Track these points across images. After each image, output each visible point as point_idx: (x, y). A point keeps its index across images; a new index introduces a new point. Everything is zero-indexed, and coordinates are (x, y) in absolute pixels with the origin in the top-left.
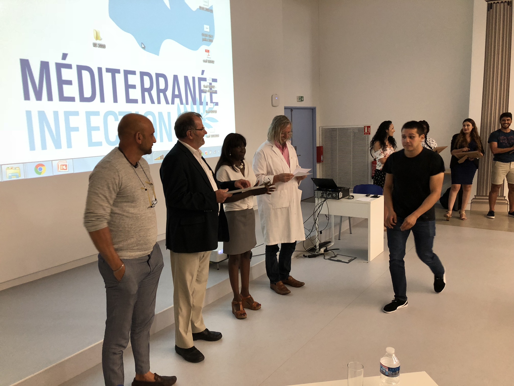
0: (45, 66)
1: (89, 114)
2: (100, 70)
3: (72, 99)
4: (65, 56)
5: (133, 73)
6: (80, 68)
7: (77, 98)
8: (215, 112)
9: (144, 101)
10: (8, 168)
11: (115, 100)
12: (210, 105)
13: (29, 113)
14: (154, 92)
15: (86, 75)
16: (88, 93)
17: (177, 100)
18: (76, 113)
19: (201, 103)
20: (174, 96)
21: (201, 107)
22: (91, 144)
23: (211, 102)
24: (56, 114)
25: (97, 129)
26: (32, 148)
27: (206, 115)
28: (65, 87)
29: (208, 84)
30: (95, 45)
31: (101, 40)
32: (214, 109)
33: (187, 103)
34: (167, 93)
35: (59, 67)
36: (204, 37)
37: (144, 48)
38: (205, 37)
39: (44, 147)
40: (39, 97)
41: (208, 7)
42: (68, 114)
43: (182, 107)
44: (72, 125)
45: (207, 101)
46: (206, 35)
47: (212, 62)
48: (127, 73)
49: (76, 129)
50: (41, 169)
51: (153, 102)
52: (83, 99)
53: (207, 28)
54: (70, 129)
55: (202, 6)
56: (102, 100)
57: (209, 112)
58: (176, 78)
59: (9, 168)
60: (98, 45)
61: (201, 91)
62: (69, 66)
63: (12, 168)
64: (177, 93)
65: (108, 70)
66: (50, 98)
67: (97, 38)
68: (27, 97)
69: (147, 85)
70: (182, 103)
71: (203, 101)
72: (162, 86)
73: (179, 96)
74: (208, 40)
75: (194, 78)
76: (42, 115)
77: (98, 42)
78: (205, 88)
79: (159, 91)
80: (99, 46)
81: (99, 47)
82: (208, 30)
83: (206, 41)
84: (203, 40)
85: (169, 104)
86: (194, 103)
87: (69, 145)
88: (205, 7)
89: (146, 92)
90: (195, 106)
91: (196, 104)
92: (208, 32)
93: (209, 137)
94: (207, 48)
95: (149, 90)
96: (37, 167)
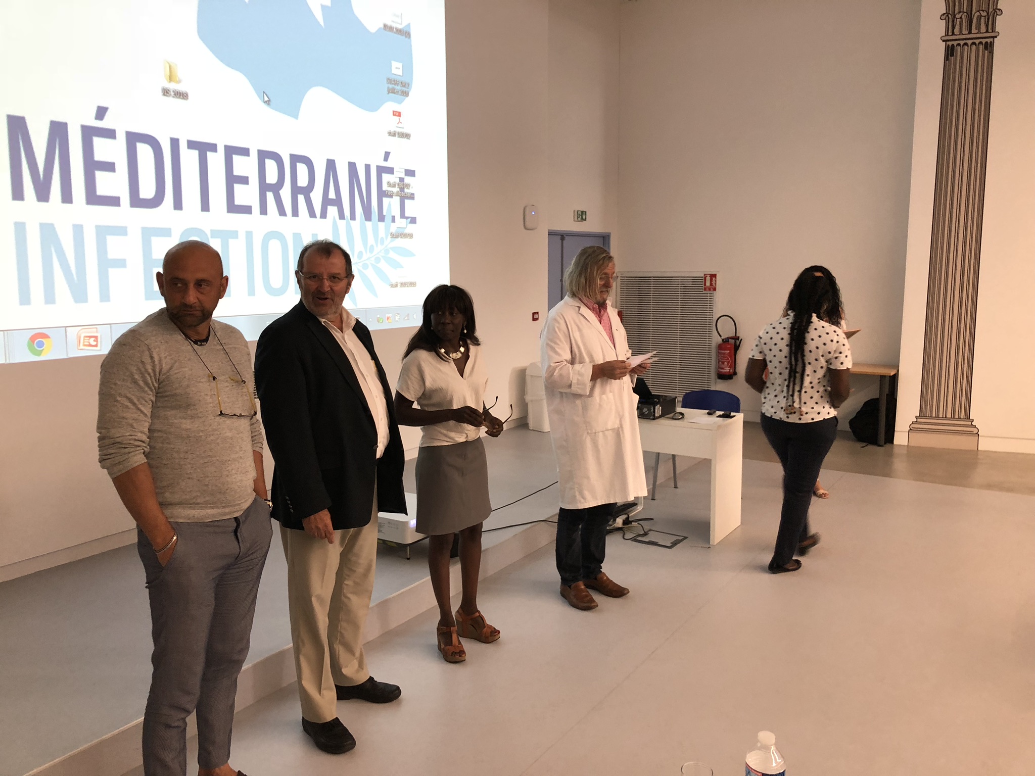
0: (58, 131)
2: (175, 143)
3: (114, 201)
4: (101, 112)
5: (245, 152)
6: (133, 139)
7: (125, 199)
8: (410, 236)
9: (264, 211)
11: (205, 207)
12: (401, 223)
13: (20, 228)
14: (286, 193)
15: (144, 152)
16: (147, 190)
17: (332, 211)
18: (121, 231)
19: (381, 218)
20: (326, 202)
21: (381, 224)
22: (152, 294)
23: (403, 215)
24: (78, 230)
26: (25, 298)
27: (391, 241)
28: (100, 175)
29: (397, 181)
30: (166, 92)
31: (179, 82)
32: (407, 231)
33: (353, 217)
34: (312, 195)
35: (88, 133)
36: (391, 86)
37: (268, 103)
38: (393, 86)
39: (50, 298)
40: (43, 194)
41: (400, 27)
42: (103, 232)
43: (342, 224)
44: (112, 254)
45: (393, 215)
46: (396, 82)
47: (407, 136)
48: (231, 151)
49: (121, 263)
50: (41, 345)
51: (282, 212)
52: (136, 201)
53: (397, 68)
54: (106, 264)
55: (389, 23)
56: (178, 204)
57: (397, 237)
58: (331, 165)
60: (172, 93)
61: (382, 194)
62: (110, 134)
64: (332, 195)
65: (192, 145)
66: (67, 197)
67: (171, 78)
68: (18, 194)
69: (272, 177)
70: (342, 216)
71: (384, 214)
72: (303, 181)
73: (338, 202)
74: (400, 92)
75: (368, 167)
76: (48, 232)
77: (172, 86)
78: (389, 188)
79: (296, 190)
80: (175, 95)
81: (173, 97)
82: (400, 72)
83: (395, 93)
84: (389, 92)
85: (315, 217)
86: (368, 217)
87: (105, 296)
88: (394, 25)
89: (269, 191)
90: (368, 224)
91: (370, 220)
92: (400, 76)
93: (396, 286)
94: (397, 108)
95: (276, 188)
96: (33, 339)
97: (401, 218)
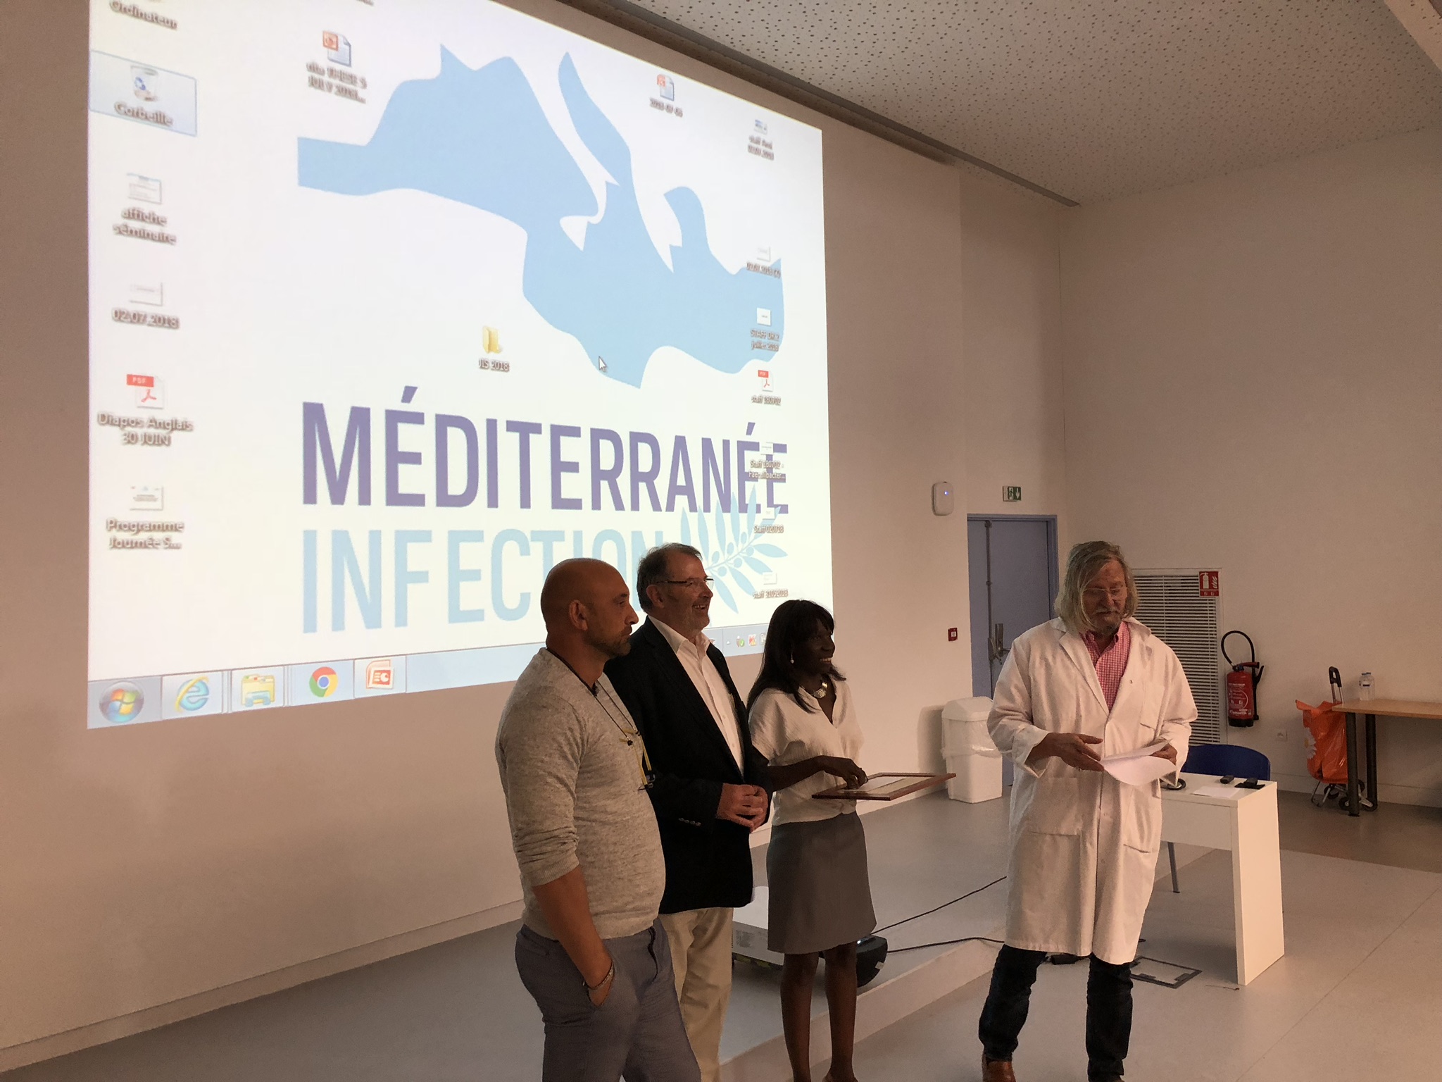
0: (360, 418)
1: (456, 538)
2: (492, 425)
3: (418, 500)
4: (409, 393)
5: (574, 432)
6: (444, 422)
7: (431, 498)
8: (780, 529)
9: (596, 505)
10: (247, 677)
11: (525, 502)
12: (768, 513)
13: (310, 538)
14: (624, 481)
15: (456, 437)
16: (457, 485)
17: (681, 501)
18: (425, 536)
19: (743, 508)
20: (674, 490)
21: (743, 516)
22: (457, 615)
23: (770, 503)
24: (375, 537)
25: (475, 575)
26: (310, 625)
27: (755, 538)
28: (403, 469)
29: (764, 458)
30: (484, 364)
31: (499, 351)
32: (776, 523)
33: (707, 508)
34: (656, 482)
35: (393, 419)
36: (756, 340)
37: (603, 370)
38: (759, 339)
39: (338, 623)
40: (338, 496)
41: (768, 265)
42: (403, 538)
43: (692, 517)
44: (412, 566)
45: (758, 503)
46: (762, 334)
47: (776, 401)
48: (558, 432)
49: (422, 577)
50: (325, 682)
51: (619, 506)
52: (444, 499)
53: (763, 316)
54: (405, 577)
55: (754, 261)
56: (493, 501)
57: (763, 532)
58: (680, 443)
59: (250, 678)
60: (491, 365)
61: (744, 477)
62: (417, 418)
63: (256, 679)
64: (681, 481)
65: (512, 426)
66: (365, 498)
67: (490, 347)
68: (310, 496)
69: (607, 463)
70: (693, 508)
71: (747, 502)
72: (645, 465)
73: (688, 490)
74: (767, 346)
75: (726, 444)
76: (341, 540)
77: (492, 357)
78: (753, 468)
79: (636, 477)
80: (494, 367)
81: (492, 369)
82: (767, 321)
83: (760, 348)
84: (754, 347)
85: (660, 510)
86: (726, 506)
87: (401, 620)
88: (761, 263)
89: (604, 479)
90: (727, 516)
91: (729, 511)
92: (768, 326)
93: (761, 596)
94: (764, 366)
95: (612, 476)
96: (316, 675)
97: (768, 507)
